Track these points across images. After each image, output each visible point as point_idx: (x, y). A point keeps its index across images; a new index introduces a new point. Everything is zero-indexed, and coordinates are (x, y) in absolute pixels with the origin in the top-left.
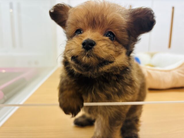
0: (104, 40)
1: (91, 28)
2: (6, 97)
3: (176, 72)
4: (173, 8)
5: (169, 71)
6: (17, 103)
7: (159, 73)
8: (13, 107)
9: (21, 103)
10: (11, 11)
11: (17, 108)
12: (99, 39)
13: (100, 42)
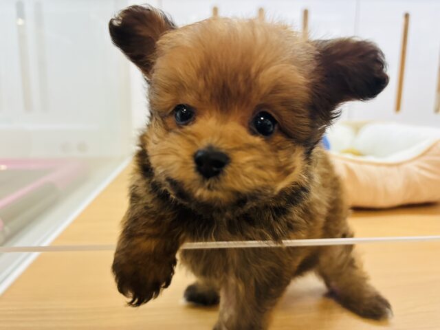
0: (250, 147)
1: (217, 110)
2: (7, 230)
3: (413, 168)
4: (407, 16)
5: (398, 165)
6: (35, 245)
7: (373, 169)
8: (25, 254)
9: (45, 244)
10: (20, 22)
11: (35, 255)
12: (237, 146)
13: (239, 152)
